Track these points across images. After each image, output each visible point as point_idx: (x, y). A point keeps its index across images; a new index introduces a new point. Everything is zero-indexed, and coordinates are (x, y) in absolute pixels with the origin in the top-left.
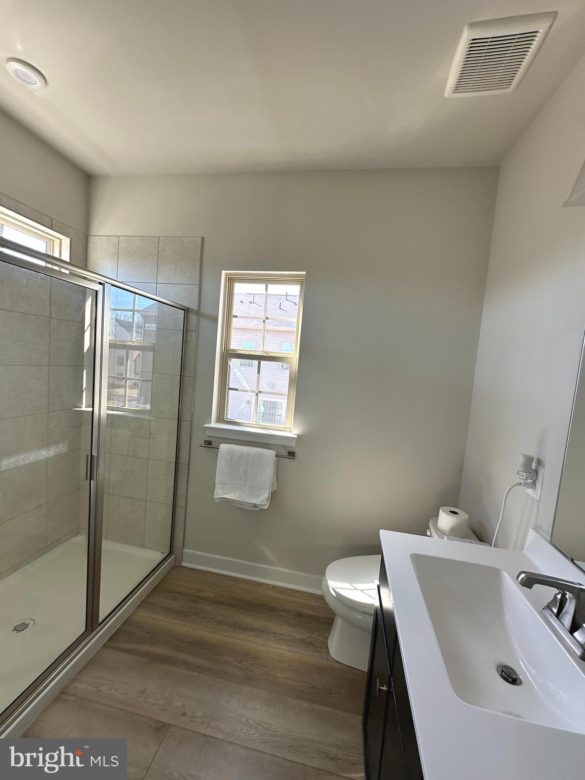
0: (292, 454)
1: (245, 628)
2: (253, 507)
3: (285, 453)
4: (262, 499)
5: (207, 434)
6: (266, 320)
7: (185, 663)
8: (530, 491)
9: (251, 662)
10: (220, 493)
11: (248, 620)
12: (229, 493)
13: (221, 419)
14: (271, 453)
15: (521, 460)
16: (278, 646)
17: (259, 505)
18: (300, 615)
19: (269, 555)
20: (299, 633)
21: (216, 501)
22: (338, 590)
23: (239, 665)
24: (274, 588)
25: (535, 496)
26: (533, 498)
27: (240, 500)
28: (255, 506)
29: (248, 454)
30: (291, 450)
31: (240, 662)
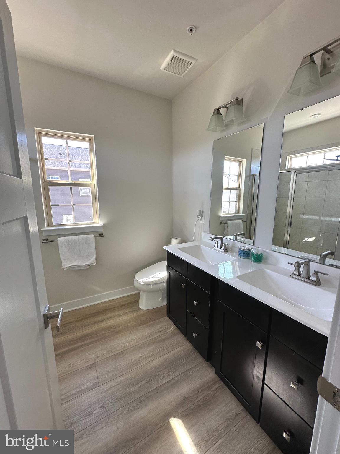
0: (101, 235)
1: (102, 321)
2: (87, 266)
3: (98, 235)
4: (92, 260)
5: (44, 235)
6: (70, 162)
7: (82, 346)
8: (201, 222)
9: (114, 328)
10: (66, 264)
11: (101, 317)
12: (72, 264)
13: (50, 224)
14: (92, 236)
15: (198, 212)
16: (122, 318)
17: (91, 264)
18: (123, 305)
19: (98, 289)
20: (127, 310)
21: (65, 269)
22: (144, 281)
23: (110, 331)
24: (104, 303)
25: (203, 223)
26: (202, 223)
27: (80, 265)
28: (88, 265)
29: (78, 239)
30: (101, 233)
31: (109, 331)
